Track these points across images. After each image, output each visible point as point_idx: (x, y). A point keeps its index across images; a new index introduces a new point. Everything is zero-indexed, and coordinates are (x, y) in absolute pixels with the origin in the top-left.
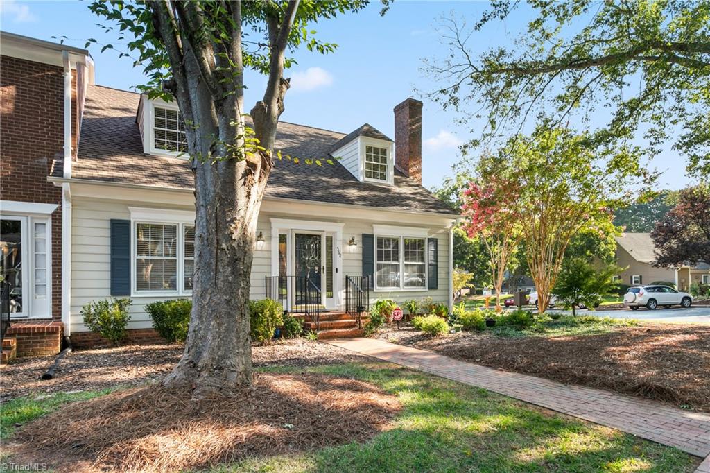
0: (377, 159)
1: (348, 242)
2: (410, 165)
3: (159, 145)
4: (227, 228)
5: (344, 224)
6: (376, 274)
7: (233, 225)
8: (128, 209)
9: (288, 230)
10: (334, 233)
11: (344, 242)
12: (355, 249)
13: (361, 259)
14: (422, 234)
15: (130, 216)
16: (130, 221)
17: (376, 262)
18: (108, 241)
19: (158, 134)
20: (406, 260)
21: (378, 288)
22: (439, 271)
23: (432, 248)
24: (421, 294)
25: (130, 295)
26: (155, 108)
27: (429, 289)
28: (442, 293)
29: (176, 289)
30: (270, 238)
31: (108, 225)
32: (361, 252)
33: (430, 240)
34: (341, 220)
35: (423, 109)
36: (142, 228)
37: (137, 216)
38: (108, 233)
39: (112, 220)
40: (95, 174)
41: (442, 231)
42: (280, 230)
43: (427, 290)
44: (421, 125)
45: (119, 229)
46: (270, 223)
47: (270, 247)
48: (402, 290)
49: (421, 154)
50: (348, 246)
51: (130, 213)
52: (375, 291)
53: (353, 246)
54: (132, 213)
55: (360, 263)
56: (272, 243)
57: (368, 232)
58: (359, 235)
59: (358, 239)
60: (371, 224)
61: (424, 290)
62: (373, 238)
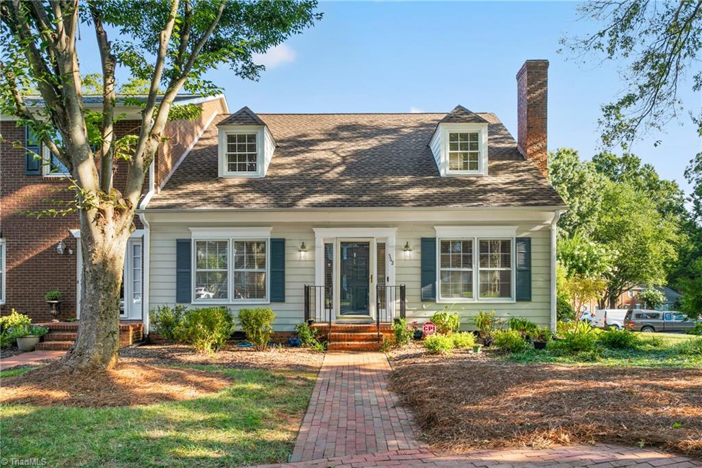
0: (464, 147)
1: (403, 247)
2: (528, 144)
3: (232, 168)
4: (90, 256)
5: (397, 228)
6: (438, 283)
7: (94, 254)
8: (189, 230)
9: (333, 239)
10: (386, 238)
11: (398, 249)
12: (412, 256)
13: (420, 265)
14: (509, 233)
15: (191, 235)
16: (191, 240)
17: (439, 269)
18: (174, 258)
19: (231, 158)
20: (482, 265)
21: (441, 298)
22: (532, 279)
23: (522, 248)
24: (507, 307)
25: (190, 302)
26: (228, 136)
27: (517, 301)
28: (539, 306)
29: (227, 298)
30: (313, 248)
31: (174, 244)
32: (419, 258)
33: (518, 240)
34: (393, 225)
35: (548, 69)
36: (201, 244)
37: (197, 235)
38: (174, 251)
39: (177, 240)
40: (165, 203)
41: (538, 227)
42: (324, 240)
43: (515, 302)
44: (546, 92)
45: (183, 247)
46: (314, 233)
47: (314, 256)
48: (476, 302)
49: (546, 127)
50: (403, 252)
51: (191, 233)
52: (437, 302)
53: (408, 252)
54: (193, 233)
55: (419, 271)
56: (316, 252)
57: (428, 235)
58: (416, 239)
59: (415, 244)
60: (432, 225)
61: (511, 302)
62: (435, 242)
